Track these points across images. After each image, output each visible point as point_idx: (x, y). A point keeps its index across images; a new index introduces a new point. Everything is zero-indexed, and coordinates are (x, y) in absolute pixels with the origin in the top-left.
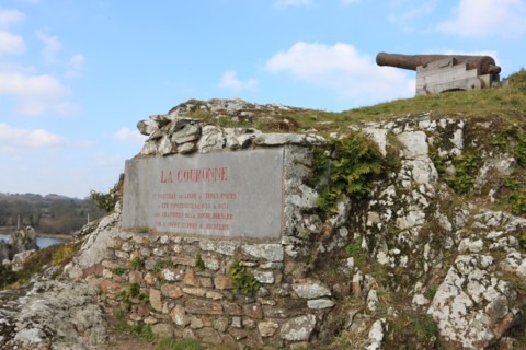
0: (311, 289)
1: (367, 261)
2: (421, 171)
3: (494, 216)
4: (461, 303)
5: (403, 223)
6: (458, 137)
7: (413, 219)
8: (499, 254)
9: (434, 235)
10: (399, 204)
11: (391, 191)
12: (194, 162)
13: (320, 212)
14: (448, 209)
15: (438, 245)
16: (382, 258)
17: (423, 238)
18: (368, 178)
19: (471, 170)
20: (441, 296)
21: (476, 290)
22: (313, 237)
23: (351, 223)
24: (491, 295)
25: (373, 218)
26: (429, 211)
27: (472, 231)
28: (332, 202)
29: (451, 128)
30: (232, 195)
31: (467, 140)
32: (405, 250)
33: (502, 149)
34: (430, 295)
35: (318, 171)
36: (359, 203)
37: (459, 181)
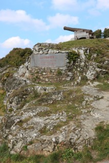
0: (70, 73)
1: (76, 70)
2: (83, 57)
3: (94, 63)
4: (90, 74)
5: (81, 64)
6: (88, 51)
7: (83, 64)
8: (95, 68)
9: (86, 66)
10: (80, 61)
11: (79, 60)
12: (48, 55)
13: (69, 63)
14: (87, 62)
15: (86, 67)
16: (78, 69)
17: (84, 66)
18: (76, 58)
19: (90, 56)
20: (87, 73)
21: (92, 73)
22: (69, 66)
23: (73, 65)
24: (94, 73)
25: (77, 64)
26: (85, 63)
27: (91, 65)
28: (71, 61)
29: (87, 49)
30: (55, 61)
31: (89, 51)
32: (82, 68)
33: (95, 53)
34: (86, 74)
35: (69, 56)
36: (74, 61)
37: (89, 58)
